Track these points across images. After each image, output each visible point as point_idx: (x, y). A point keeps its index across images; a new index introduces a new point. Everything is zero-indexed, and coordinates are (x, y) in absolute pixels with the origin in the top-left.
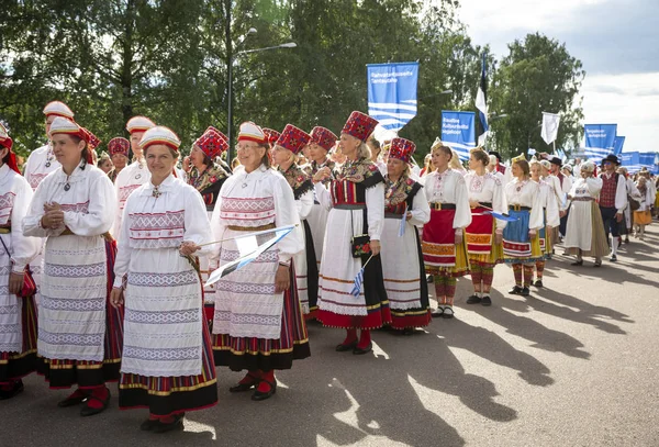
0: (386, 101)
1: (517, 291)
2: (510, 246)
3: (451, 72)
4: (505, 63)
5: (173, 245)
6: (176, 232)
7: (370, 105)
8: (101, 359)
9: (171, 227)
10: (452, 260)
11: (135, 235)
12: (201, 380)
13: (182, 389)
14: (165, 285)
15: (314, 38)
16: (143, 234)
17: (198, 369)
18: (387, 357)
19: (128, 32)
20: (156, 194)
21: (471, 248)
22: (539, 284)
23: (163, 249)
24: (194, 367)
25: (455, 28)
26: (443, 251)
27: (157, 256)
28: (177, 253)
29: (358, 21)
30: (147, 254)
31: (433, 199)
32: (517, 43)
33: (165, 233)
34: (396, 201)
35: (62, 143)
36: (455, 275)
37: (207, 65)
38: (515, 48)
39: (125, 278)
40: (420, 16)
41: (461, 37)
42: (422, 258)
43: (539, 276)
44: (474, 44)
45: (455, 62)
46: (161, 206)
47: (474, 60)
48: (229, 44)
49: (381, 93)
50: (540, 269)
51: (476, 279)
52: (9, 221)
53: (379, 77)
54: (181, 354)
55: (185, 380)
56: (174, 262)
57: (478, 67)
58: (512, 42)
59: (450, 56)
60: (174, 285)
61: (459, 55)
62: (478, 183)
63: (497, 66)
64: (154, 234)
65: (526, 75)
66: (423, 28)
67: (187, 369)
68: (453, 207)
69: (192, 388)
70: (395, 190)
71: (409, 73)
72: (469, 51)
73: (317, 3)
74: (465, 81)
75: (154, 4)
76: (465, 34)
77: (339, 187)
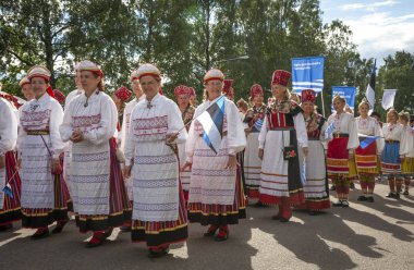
0: (304, 81)
1: (391, 195)
2: (387, 167)
3: (347, 75)
4: (382, 70)
5: (161, 138)
6: (162, 130)
7: (294, 83)
8: (108, 213)
9: (158, 127)
10: (347, 169)
11: (137, 132)
12: (178, 224)
13: (167, 230)
14: (156, 163)
15: (259, 54)
16: (142, 132)
17: (176, 217)
18: (303, 223)
19: (149, 51)
20: (149, 106)
21: (359, 164)
22: (406, 194)
23: (154, 142)
24: (174, 216)
25: (349, 47)
26: (341, 163)
27: (150, 145)
28: (163, 143)
29: (287, 44)
30: (145, 145)
31: (335, 131)
32: (390, 57)
33: (155, 131)
35: (87, 77)
36: (349, 179)
37: (195, 70)
38: (389, 61)
39: (132, 160)
40: (326, 41)
41: (353, 54)
42: (327, 168)
43: (407, 188)
44: (361, 58)
45: (349, 69)
46: (152, 113)
47: (362, 67)
48: (208, 59)
49: (301, 76)
50: (408, 183)
51: (364, 185)
52: (48, 127)
53: (299, 66)
54: (166, 207)
55: (169, 224)
56: (161, 149)
57: (365, 72)
58: (386, 57)
59: (346, 65)
60: (161, 163)
61: (352, 65)
62: (365, 123)
63: (377, 72)
64: (149, 132)
65: (396, 78)
66: (329, 47)
67: (170, 216)
68: (347, 136)
69: (172, 229)
71: (318, 63)
72: (359, 62)
73: (261, 33)
74: (356, 81)
75: (163, 35)
76: (356, 51)
77: (274, 117)
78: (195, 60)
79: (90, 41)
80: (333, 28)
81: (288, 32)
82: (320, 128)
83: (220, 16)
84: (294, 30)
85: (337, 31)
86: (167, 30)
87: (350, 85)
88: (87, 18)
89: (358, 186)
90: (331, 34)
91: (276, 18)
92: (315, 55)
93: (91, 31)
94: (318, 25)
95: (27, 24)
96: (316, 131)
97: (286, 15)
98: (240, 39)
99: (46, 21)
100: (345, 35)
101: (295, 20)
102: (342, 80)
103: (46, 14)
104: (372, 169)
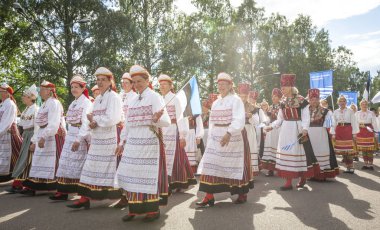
0: (319, 87)
3: (350, 83)
4: (376, 79)
6: (147, 118)
9: (143, 115)
10: (351, 148)
19: (212, 72)
23: (140, 127)
25: (351, 64)
28: (148, 128)
29: (306, 63)
30: (133, 129)
31: (340, 121)
33: (141, 118)
34: (317, 118)
40: (335, 60)
41: (354, 69)
44: (360, 71)
45: (352, 79)
47: (361, 78)
48: (252, 75)
49: (316, 84)
53: (315, 78)
57: (363, 81)
59: (350, 77)
60: (144, 145)
61: (353, 76)
62: (364, 115)
63: (372, 80)
66: (336, 65)
68: (350, 124)
70: (316, 113)
71: (328, 75)
72: (359, 74)
73: (288, 57)
74: (356, 87)
75: (222, 60)
76: (356, 67)
77: (288, 111)
78: (244, 76)
79: (175, 67)
80: (339, 51)
81: (307, 56)
82: (324, 118)
83: (259, 47)
84: (312, 54)
85: (342, 53)
86: (224, 57)
87: (353, 90)
88: (173, 52)
89: (361, 160)
90: (338, 55)
91: (299, 45)
92: (326, 70)
93: (175, 60)
94: (328, 49)
95: (136, 58)
96: (320, 120)
97: (306, 44)
98: (273, 61)
99: (147, 56)
100: (348, 55)
101: (312, 47)
102: (347, 87)
103: (147, 51)
104: (371, 148)
